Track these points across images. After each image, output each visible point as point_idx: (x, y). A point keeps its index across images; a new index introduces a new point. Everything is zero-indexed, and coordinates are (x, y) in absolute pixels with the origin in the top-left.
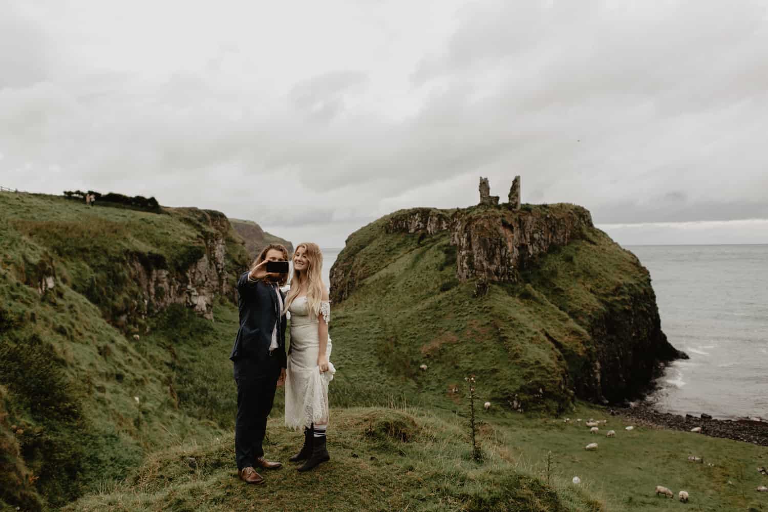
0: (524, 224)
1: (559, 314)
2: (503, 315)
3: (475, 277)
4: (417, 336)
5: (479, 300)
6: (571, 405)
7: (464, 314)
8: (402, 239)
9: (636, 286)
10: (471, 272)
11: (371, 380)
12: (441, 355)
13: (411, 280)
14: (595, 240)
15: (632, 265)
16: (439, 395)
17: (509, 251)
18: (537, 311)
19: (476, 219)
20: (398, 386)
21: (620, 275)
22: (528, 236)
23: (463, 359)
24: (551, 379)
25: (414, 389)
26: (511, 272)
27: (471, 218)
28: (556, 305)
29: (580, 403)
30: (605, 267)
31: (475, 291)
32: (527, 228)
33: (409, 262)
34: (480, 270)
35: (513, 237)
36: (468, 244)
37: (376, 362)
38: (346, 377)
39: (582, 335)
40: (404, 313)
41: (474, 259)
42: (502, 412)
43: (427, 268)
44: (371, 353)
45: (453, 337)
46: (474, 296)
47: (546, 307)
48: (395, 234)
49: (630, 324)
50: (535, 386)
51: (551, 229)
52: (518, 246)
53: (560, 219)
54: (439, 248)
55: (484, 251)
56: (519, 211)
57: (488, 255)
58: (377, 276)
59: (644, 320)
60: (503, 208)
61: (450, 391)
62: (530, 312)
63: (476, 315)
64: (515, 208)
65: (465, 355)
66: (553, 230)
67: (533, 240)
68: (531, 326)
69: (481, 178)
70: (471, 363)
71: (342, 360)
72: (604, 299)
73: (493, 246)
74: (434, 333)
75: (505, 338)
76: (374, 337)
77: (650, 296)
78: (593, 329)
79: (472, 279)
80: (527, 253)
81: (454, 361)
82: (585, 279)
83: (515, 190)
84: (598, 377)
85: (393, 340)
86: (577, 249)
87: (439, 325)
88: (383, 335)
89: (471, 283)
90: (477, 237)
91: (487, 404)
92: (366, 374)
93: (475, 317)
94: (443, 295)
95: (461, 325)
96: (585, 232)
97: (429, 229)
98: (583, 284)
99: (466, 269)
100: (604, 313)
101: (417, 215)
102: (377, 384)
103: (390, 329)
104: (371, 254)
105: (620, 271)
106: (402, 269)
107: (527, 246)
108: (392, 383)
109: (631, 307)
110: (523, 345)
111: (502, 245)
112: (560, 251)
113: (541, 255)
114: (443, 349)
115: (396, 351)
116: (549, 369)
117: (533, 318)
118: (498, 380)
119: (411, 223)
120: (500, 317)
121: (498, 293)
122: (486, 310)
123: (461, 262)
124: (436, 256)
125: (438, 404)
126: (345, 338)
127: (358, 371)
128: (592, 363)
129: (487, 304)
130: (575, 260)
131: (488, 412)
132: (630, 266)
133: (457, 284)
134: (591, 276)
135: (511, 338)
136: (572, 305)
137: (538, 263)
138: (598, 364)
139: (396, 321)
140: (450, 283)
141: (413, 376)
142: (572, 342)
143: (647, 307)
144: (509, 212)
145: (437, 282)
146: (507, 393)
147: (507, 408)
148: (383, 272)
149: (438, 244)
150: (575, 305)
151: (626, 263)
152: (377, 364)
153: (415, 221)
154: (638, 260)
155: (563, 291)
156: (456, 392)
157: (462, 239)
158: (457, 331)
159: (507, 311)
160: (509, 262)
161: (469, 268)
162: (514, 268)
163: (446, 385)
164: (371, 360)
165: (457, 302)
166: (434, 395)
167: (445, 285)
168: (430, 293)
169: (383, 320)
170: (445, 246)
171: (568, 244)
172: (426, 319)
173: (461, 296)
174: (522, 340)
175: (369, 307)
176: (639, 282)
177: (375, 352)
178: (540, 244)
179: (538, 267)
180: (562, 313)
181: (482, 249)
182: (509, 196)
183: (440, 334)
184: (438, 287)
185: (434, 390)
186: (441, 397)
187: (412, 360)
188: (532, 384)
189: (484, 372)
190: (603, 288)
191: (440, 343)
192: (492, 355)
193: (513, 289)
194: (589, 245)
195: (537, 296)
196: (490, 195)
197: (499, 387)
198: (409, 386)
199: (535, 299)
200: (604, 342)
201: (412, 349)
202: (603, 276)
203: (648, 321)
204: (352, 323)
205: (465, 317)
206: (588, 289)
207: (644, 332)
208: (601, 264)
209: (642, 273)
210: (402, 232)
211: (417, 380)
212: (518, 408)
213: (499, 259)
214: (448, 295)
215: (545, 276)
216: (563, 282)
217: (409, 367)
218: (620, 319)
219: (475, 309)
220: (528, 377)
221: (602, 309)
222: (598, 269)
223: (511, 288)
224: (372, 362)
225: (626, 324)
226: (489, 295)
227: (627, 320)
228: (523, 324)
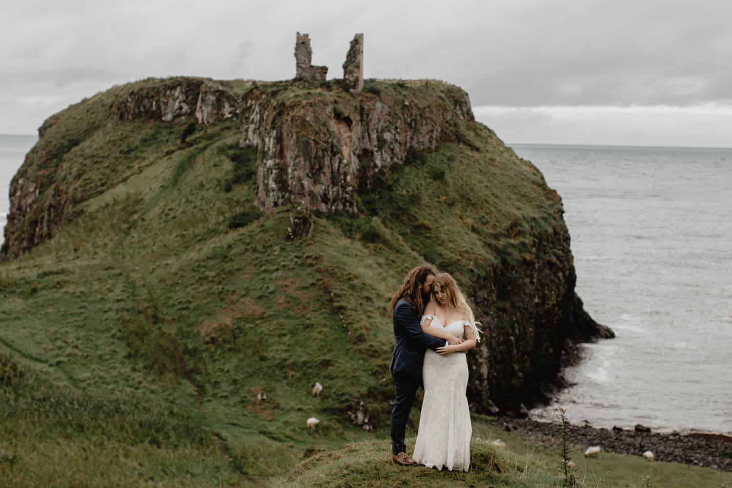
0: (368, 115)
2: (337, 270)
3: (289, 206)
4: (191, 306)
5: (297, 244)
7: (273, 267)
8: (151, 132)
10: (283, 197)
11: (116, 382)
12: (235, 337)
13: (173, 205)
14: (478, 144)
15: (535, 186)
16: (234, 405)
17: (345, 161)
18: (390, 264)
19: (292, 107)
20: (164, 391)
21: (518, 203)
22: (374, 136)
23: (273, 345)
25: (192, 396)
26: (348, 196)
27: (283, 104)
28: (418, 252)
30: (495, 190)
31: (289, 229)
32: (373, 122)
33: (168, 174)
34: (299, 194)
35: (350, 137)
36: (279, 147)
37: (122, 351)
38: (71, 378)
40: (167, 265)
41: (287, 174)
42: (339, 431)
43: (202, 185)
44: (113, 336)
45: (256, 307)
46: (288, 238)
47: (403, 256)
48: (137, 122)
49: (532, 283)
51: (410, 125)
52: (357, 152)
53: (424, 108)
54: (221, 150)
55: (305, 161)
56: (360, 95)
57: (312, 168)
58: (108, 197)
59: (552, 277)
60: (334, 87)
61: (253, 399)
62: (380, 265)
63: (293, 269)
64: (354, 87)
65: (277, 339)
66: (412, 126)
67: (381, 142)
68: (382, 287)
69: (298, 33)
70: (287, 351)
71: (60, 348)
72: (494, 242)
73: (320, 153)
74: (222, 300)
75: (342, 308)
76: (116, 306)
77: (561, 238)
78: (476, 292)
79: (285, 208)
80: (372, 164)
81: (259, 347)
82: (464, 209)
83: (355, 57)
85: (150, 312)
86: (451, 159)
87: (232, 288)
88: (130, 304)
89: (284, 215)
90: (294, 137)
91: (312, 421)
92: (107, 372)
93: (290, 274)
94: (233, 235)
95: (268, 287)
96: (463, 129)
97: (199, 115)
98: (461, 217)
99: (273, 191)
100: (492, 265)
101: (178, 89)
102: (128, 390)
103: (143, 293)
104: (92, 157)
105: (517, 197)
106: (156, 186)
107: (372, 152)
108: (154, 387)
109: (534, 256)
110: (372, 320)
111: (335, 151)
112: (423, 162)
113: (394, 168)
114: (239, 328)
115: (157, 332)
117: (384, 274)
118: (332, 379)
119: (166, 104)
120: (332, 274)
121: (328, 233)
122: (309, 261)
123: (264, 178)
124: (215, 166)
125: (235, 421)
126: (62, 309)
127: (93, 366)
129: (313, 250)
130: (448, 177)
131: (316, 431)
132: (532, 188)
133: (258, 217)
134: (473, 205)
135: (351, 309)
136: (444, 252)
137: (390, 183)
139: (152, 279)
140: (245, 214)
141: (189, 374)
143: (556, 255)
144: (344, 94)
145: (221, 212)
146: (347, 401)
147: (348, 424)
148: (120, 191)
149: (219, 143)
150: (448, 252)
151: (525, 183)
152: (124, 354)
153: (175, 100)
154: (543, 178)
155: (428, 229)
156: (263, 400)
157: (267, 140)
158: (260, 298)
159: (343, 263)
160: (345, 180)
161: (280, 189)
162: (352, 191)
163: (246, 388)
164: (114, 348)
165: (260, 247)
166: (226, 405)
167: (235, 218)
168: (212, 232)
169: (128, 277)
170: (231, 147)
171: (437, 149)
172: (206, 278)
173: (266, 237)
174: (370, 311)
175: (101, 254)
176: (546, 215)
177: (119, 334)
178: (392, 150)
179: (390, 188)
181: (302, 159)
182: (345, 67)
183: (233, 303)
184: (224, 221)
185: (226, 397)
186: (239, 409)
187: (186, 348)
188: (387, 385)
189: (308, 365)
190: (492, 223)
191: (233, 318)
192: (322, 336)
193: (351, 225)
194: (470, 153)
195: (388, 237)
196: (313, 63)
197: (333, 390)
198: (183, 391)
199: (385, 242)
200: (491, 313)
201: (185, 329)
202: (492, 206)
203: (558, 278)
204: (74, 283)
205: (275, 274)
206: (468, 226)
207: (551, 296)
208: (489, 184)
209: (552, 200)
210: (151, 118)
211: (196, 380)
212: (364, 423)
213: (329, 175)
214: (243, 234)
215: (401, 204)
216: (430, 214)
217: (181, 359)
218: (517, 275)
219: (292, 260)
220: (380, 374)
221: (489, 259)
222: (484, 193)
223: (348, 224)
224: (115, 351)
225: (525, 284)
226: (313, 236)
227: (527, 276)
228: (370, 285)
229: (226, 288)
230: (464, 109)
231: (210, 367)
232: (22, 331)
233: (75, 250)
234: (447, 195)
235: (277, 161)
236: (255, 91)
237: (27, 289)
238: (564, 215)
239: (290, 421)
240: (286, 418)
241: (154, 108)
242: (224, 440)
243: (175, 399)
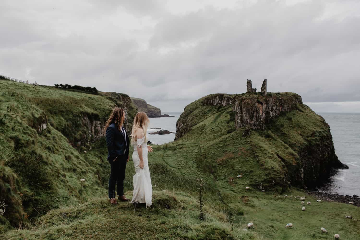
0: (268, 102)
1: (284, 145)
2: (256, 145)
3: (244, 127)
4: (215, 154)
5: (245, 138)
6: (289, 189)
7: (238, 144)
8: (210, 108)
9: (323, 133)
10: (242, 125)
11: (193, 174)
12: (226, 163)
13: (214, 127)
14: (303, 110)
15: (321, 122)
16: (224, 182)
17: (260, 115)
18: (273, 144)
19: (245, 100)
20: (205, 177)
21: (315, 127)
22: (270, 108)
23: (237, 166)
24: (279, 176)
25: (213, 179)
26: (261, 124)
27: (242, 99)
28: (282, 141)
29: (293, 188)
30: (308, 123)
31: (243, 134)
32: (269, 104)
33: (213, 119)
34: (246, 124)
35: (262, 108)
36: (241, 111)
37: (195, 166)
38: (181, 173)
39: (295, 156)
40: (210, 143)
41: (243, 118)
42: (254, 191)
43: (222, 122)
44: (194, 162)
45: (233, 155)
46: (243, 136)
47: (278, 142)
48: (207, 106)
49: (319, 151)
50: (271, 179)
51: (281, 105)
52: (265, 112)
53: (286, 100)
54: (227, 113)
55: (248, 115)
56: (266, 96)
57: (250, 117)
58: (198, 126)
59: (326, 149)
60: (258, 94)
61: (230, 181)
62: (270, 144)
63: (244, 145)
64: (264, 94)
65: (238, 164)
66: (282, 105)
67: (272, 110)
68: (270, 151)
69: (248, 80)
70: (240, 167)
71: (179, 164)
72: (307, 138)
73: (253, 112)
74: (224, 153)
75: (257, 156)
76: (195, 154)
77: (329, 138)
78: (300, 153)
79: (242, 128)
80: (269, 116)
81: (233, 166)
82: (297, 129)
83: (264, 85)
84: (302, 176)
85: (204, 156)
86: (294, 114)
87: (226, 150)
88: (199, 153)
89: (242, 130)
90: (245, 108)
91: (247, 188)
92: (191, 171)
93: (243, 146)
94: (228, 135)
95: (236, 150)
96: (298, 106)
97: (223, 104)
98: (296, 131)
99: (239, 123)
100: (306, 145)
101: (218, 97)
102: (196, 176)
103: (203, 150)
104: (195, 115)
105: (315, 125)
106: (210, 122)
107: (269, 112)
108: (203, 176)
109: (320, 143)
110: (266, 160)
111: (257, 112)
112: (285, 115)
113: (276, 117)
114: (227, 161)
115: (205, 161)
116: (278, 171)
117: (271, 147)
118: (253, 176)
119: (214, 101)
120: (255, 146)
121: (255, 135)
122: (248, 142)
123: (237, 119)
124: (226, 117)
125: (224, 187)
126: (181, 154)
127: (187, 170)
128: (299, 169)
129: (249, 140)
130: (293, 119)
131: (248, 191)
132: (320, 123)
133: (235, 130)
134: (301, 127)
135: (260, 156)
136: (291, 141)
137: (275, 121)
138: (302, 170)
139: (205, 147)
140: (231, 130)
141: (213, 173)
142: (290, 159)
143: (328, 143)
144: (261, 96)
145: (225, 129)
146: (257, 182)
147: (257, 189)
148: (201, 124)
149: (227, 111)
150: (292, 141)
151: (317, 121)
152: (196, 167)
153: (217, 100)
154: (324, 120)
155: (286, 134)
156: (233, 181)
157: (238, 109)
158: (234, 152)
159: (258, 143)
160: (260, 120)
161: (241, 122)
162: (263, 123)
163: (228, 178)
164: (193, 165)
165: (235, 139)
166: (222, 182)
167: (229, 130)
168: (222, 134)
169: (199, 146)
170: (230, 112)
171: (290, 112)
172: (220, 146)
173: (237, 136)
174: (266, 157)
175: (193, 140)
176: (324, 131)
177: (195, 161)
178: (276, 112)
179: (275, 123)
180: (286, 145)
181: (247, 114)
182: (261, 88)
183: (226, 154)
184: (226, 131)
185: (222, 180)
186: (226, 183)
187: (213, 166)
188: (270, 178)
189: (247, 172)
190: (306, 133)
191: (226, 158)
192: (251, 164)
193: (262, 133)
194: (300, 113)
195: (273, 136)
196: (252, 88)
197: (253, 179)
198: (211, 177)
199: (272, 138)
200: (306, 159)
201: (213, 160)
202: (306, 128)
203: (328, 149)
204: (185, 147)
205: (238, 146)
206: (299, 134)
207: (326, 155)
208: (306, 122)
209: (326, 126)
210: (210, 105)
211: (214, 175)
212: (262, 189)
213: (255, 119)
214: (230, 135)
215: (278, 127)
216: (287, 130)
217: (211, 169)
218: (314, 148)
219: (243, 142)
220: (268, 175)
221: (305, 143)
222: (304, 124)
223: (261, 132)
224: (193, 166)
225: (317, 151)
226: (250, 136)
227: (318, 149)
228: (266, 150)
229: (225, 149)
230: (299, 100)
231: (219, 171)
232: (171, 160)
233: (187, 139)
234: (292, 125)
235: (241, 115)
236: (237, 96)
237: (174, 149)
238: (330, 131)
239: (240, 187)
240: (239, 187)
241: (211, 102)
242: (220, 192)
243: (208, 180)
